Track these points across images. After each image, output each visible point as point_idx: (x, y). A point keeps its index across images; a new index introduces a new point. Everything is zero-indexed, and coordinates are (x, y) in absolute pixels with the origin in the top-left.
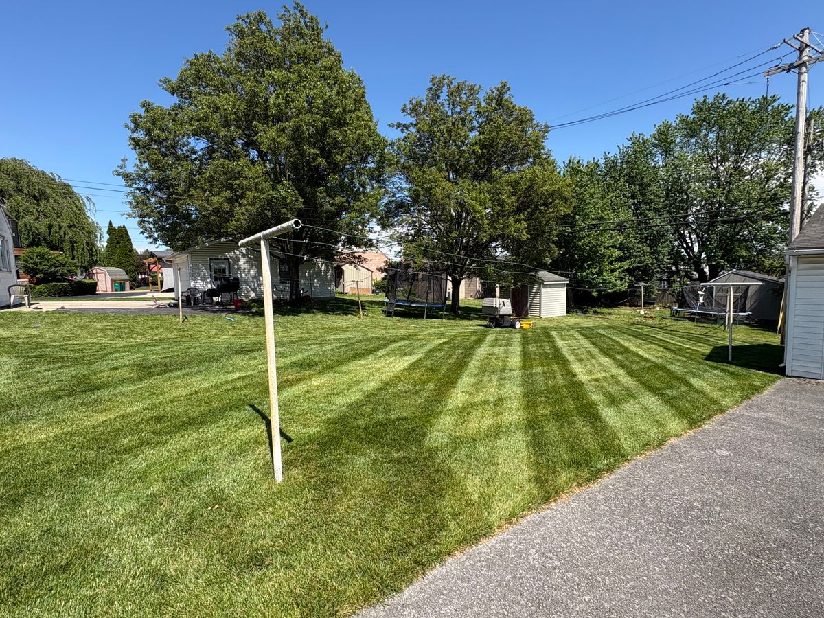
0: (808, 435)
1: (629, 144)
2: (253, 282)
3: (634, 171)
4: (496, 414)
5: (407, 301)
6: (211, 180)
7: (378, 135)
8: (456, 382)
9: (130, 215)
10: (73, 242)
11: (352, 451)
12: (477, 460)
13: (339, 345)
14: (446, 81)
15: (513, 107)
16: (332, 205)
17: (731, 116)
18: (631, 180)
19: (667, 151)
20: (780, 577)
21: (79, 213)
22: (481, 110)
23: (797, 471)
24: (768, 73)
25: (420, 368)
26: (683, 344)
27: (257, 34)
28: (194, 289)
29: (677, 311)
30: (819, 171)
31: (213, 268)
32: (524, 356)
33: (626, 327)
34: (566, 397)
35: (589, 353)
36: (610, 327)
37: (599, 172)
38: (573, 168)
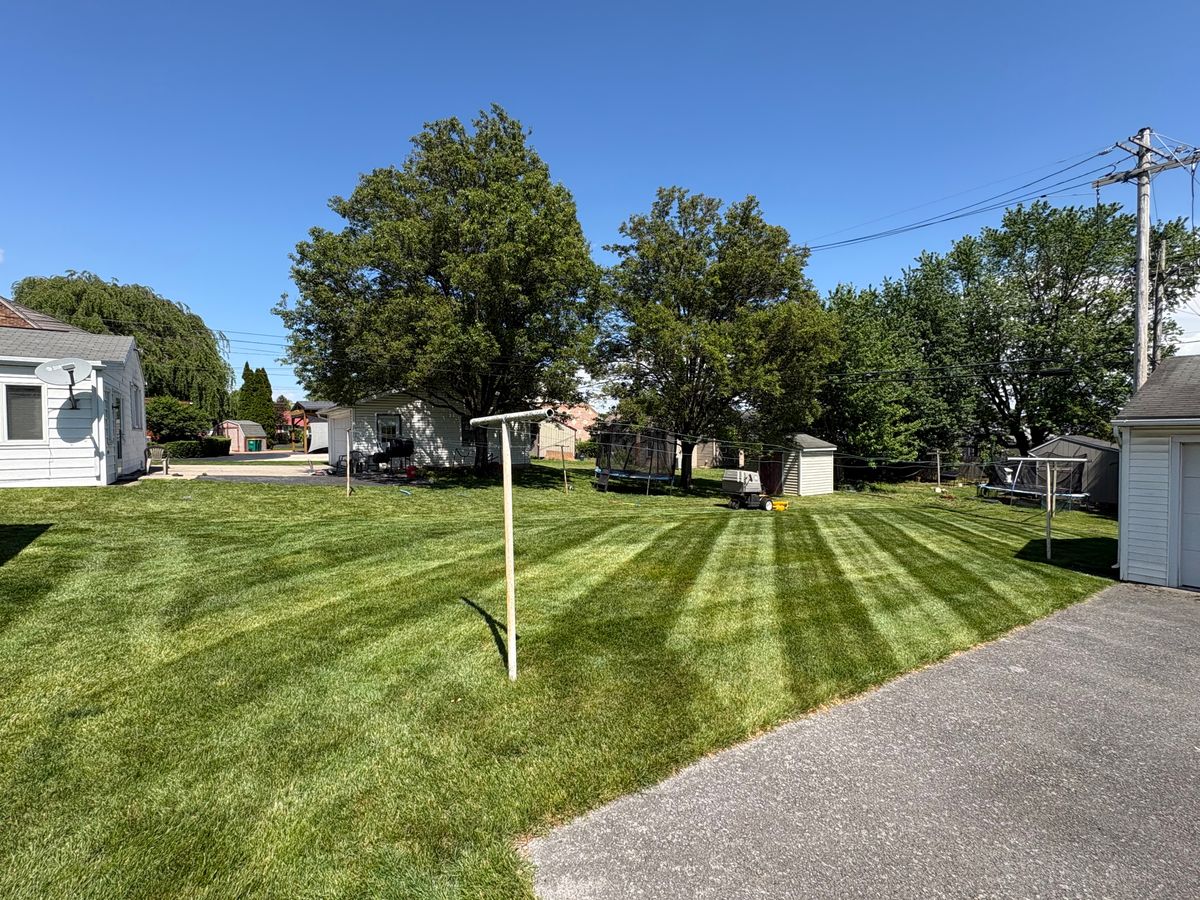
0: (1130, 653)
1: (918, 265)
2: (428, 444)
3: (925, 302)
4: (745, 617)
5: (624, 472)
6: (389, 322)
7: (591, 263)
8: (694, 578)
9: (285, 361)
10: (201, 389)
11: (588, 651)
12: (725, 665)
13: (547, 528)
14: (677, 195)
15: (763, 227)
16: (534, 351)
17: (1055, 231)
18: (921, 314)
19: (969, 276)
20: (1054, 793)
21: (210, 354)
22: (722, 232)
23: (1104, 693)
24: (1098, 184)
25: (649, 560)
26: (990, 535)
27: (449, 145)
28: (357, 452)
29: (986, 490)
30: (1181, 303)
31: (380, 426)
32: (778, 548)
33: (915, 510)
34: (830, 600)
35: (862, 545)
36: (892, 510)
37: (877, 303)
38: (842, 300)
